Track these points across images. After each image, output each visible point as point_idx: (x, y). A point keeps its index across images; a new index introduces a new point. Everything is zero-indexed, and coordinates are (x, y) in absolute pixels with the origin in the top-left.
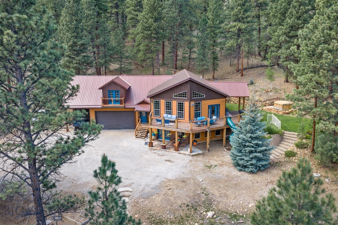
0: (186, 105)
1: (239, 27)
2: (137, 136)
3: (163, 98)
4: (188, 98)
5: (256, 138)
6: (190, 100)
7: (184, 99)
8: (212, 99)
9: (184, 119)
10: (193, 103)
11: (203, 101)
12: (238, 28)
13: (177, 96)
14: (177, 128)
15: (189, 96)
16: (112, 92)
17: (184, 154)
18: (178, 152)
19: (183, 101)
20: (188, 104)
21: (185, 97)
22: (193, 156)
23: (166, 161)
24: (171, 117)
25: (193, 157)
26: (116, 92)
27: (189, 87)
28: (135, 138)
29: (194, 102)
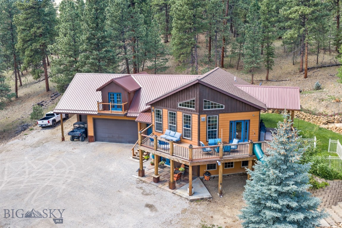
0: (195, 118)
1: (302, 12)
2: (135, 155)
3: (166, 107)
4: (196, 109)
5: (287, 194)
6: (199, 112)
7: (192, 111)
8: (237, 112)
9: (192, 140)
10: (203, 117)
11: (220, 115)
12: (300, 13)
13: (183, 106)
14: (173, 155)
15: (198, 107)
16: (113, 95)
17: (180, 196)
18: (172, 191)
19: (190, 114)
20: (197, 118)
21: (194, 107)
22: (192, 201)
23: (148, 206)
24: (173, 135)
25: (192, 203)
26: (117, 95)
27: (198, 93)
28: (132, 158)
29: (206, 115)
